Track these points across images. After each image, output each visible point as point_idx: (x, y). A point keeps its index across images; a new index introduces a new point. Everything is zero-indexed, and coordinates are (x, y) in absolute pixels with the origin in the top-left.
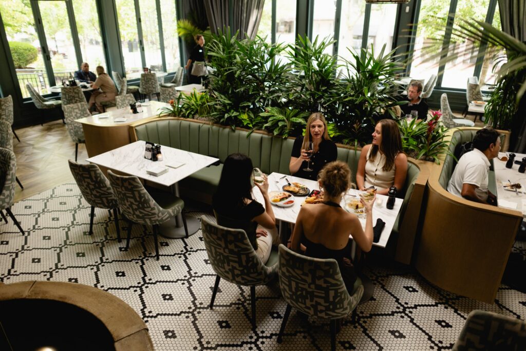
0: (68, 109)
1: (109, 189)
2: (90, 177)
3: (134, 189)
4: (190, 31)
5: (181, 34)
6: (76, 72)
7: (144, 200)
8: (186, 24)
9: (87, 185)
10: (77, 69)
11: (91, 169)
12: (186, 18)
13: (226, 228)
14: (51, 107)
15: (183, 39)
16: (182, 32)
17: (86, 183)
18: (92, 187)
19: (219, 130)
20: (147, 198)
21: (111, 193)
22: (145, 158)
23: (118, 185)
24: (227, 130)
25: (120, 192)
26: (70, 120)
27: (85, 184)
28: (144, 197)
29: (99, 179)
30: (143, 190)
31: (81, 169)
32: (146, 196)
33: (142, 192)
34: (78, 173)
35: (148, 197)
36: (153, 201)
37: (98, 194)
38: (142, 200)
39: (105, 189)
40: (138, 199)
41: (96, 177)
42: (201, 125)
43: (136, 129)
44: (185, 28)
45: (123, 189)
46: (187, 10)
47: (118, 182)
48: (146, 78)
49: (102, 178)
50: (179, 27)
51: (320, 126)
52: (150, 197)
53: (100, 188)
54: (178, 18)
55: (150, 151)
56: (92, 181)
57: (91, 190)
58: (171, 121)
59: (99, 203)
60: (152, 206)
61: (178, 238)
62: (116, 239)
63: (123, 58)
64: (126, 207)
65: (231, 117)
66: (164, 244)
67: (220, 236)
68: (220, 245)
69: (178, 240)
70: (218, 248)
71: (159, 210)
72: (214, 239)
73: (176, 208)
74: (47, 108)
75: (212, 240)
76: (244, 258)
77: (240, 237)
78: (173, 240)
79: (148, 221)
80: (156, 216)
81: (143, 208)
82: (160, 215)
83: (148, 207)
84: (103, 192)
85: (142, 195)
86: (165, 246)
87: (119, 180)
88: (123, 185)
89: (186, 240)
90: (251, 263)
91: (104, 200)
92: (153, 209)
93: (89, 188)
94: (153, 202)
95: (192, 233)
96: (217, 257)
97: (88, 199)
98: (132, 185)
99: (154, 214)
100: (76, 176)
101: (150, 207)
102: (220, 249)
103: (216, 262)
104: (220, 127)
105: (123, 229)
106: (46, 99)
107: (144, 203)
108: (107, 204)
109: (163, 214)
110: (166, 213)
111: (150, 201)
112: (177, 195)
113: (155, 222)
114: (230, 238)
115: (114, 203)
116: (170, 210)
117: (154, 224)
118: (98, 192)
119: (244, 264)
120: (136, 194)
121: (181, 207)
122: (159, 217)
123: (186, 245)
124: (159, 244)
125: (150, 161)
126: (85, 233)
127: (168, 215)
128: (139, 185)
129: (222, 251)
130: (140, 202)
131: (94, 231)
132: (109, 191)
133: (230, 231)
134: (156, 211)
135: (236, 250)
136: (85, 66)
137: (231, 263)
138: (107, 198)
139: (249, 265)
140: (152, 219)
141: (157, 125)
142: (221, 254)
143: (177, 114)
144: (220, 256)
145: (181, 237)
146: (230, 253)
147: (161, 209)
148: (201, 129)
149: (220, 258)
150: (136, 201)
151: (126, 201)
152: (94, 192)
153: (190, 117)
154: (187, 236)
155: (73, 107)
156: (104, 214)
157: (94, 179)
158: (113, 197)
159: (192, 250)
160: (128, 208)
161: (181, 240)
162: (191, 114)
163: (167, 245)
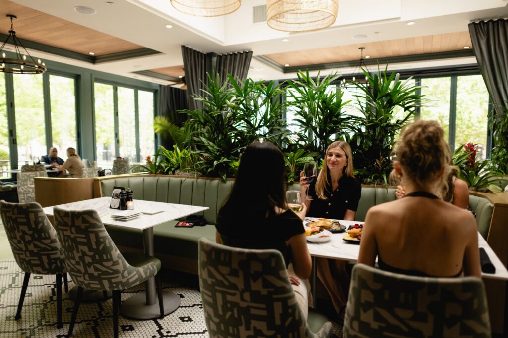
0: (23, 177)
1: (53, 241)
2: (28, 223)
3: (90, 229)
4: (167, 127)
5: (157, 131)
6: (43, 157)
7: (103, 248)
8: (163, 120)
9: (21, 237)
10: (45, 154)
11: (30, 210)
12: (163, 115)
13: (246, 250)
14: (7, 190)
15: (159, 135)
16: (159, 128)
17: (21, 233)
18: (28, 238)
19: (206, 182)
20: (108, 245)
21: (56, 249)
22: (111, 207)
23: (66, 224)
24: (216, 182)
25: (69, 236)
26: (23, 189)
27: (18, 235)
28: (104, 242)
29: (41, 225)
30: (103, 231)
31: (16, 212)
32: (107, 241)
33: (101, 234)
34: (10, 218)
35: (110, 244)
36: (116, 251)
37: (36, 250)
38: (101, 248)
39: (47, 241)
40: (94, 247)
41: (37, 222)
42: (183, 179)
43: (102, 183)
44: (161, 125)
45: (74, 230)
46: (165, 109)
47: (66, 219)
48: (118, 164)
49: (46, 224)
50: (155, 124)
51: (338, 156)
52: (113, 244)
53: (40, 239)
54: (156, 115)
55: (118, 198)
56: (30, 228)
57: (27, 243)
58: (146, 178)
59: (37, 265)
60: (115, 258)
61: (149, 319)
62: (55, 323)
63: (96, 148)
64: (74, 262)
65: (221, 164)
66: (128, 328)
67: (235, 265)
68: (234, 286)
69: (148, 322)
70: (231, 294)
71: (124, 266)
72: (223, 275)
73: (150, 266)
74: (2, 190)
75: (220, 277)
76: (278, 308)
77: (273, 264)
78: (140, 322)
79: (106, 283)
80: (120, 274)
81: (100, 262)
82: (126, 273)
83: (108, 260)
84: (43, 246)
85: (101, 240)
86: (128, 330)
87: (68, 216)
88: (73, 225)
89: (160, 321)
90: (290, 319)
91: (45, 259)
92: (116, 263)
93: (24, 240)
94: (116, 253)
95: (169, 312)
96: (225, 314)
97: (20, 259)
98: (88, 222)
99: (117, 272)
100: (7, 223)
101: (111, 259)
102: (234, 295)
103: (222, 325)
104: (207, 179)
105: (68, 310)
106: (4, 183)
107: (102, 253)
108: (47, 267)
109: (130, 273)
110: (135, 272)
111: (112, 250)
112: (151, 254)
113: (117, 286)
114: (256, 267)
115: (59, 264)
116: (141, 269)
117: (115, 289)
118: (36, 246)
119: (278, 322)
120: (93, 237)
121: (157, 268)
122: (123, 277)
123: (161, 327)
124: (120, 329)
125: (117, 210)
126: (8, 318)
127: (137, 276)
128: (98, 223)
129: (236, 299)
130: (97, 251)
131: (23, 315)
132: (53, 245)
133: (255, 254)
134: (120, 267)
135: (264, 292)
136: (53, 152)
137: (254, 323)
138: (48, 256)
139: (287, 324)
140: (113, 280)
141: (129, 181)
142: (235, 305)
143: (154, 171)
144: (232, 311)
145: (154, 317)
146: (252, 301)
147: (128, 265)
148: (182, 185)
149: (232, 315)
150: (91, 249)
151: (75, 252)
152: (31, 247)
153: (169, 173)
154: (162, 316)
155: (29, 175)
156: (43, 294)
157: (33, 226)
158: (58, 255)
159: (169, 334)
160: (78, 263)
161: (152, 322)
162: (171, 170)
163: (132, 328)
